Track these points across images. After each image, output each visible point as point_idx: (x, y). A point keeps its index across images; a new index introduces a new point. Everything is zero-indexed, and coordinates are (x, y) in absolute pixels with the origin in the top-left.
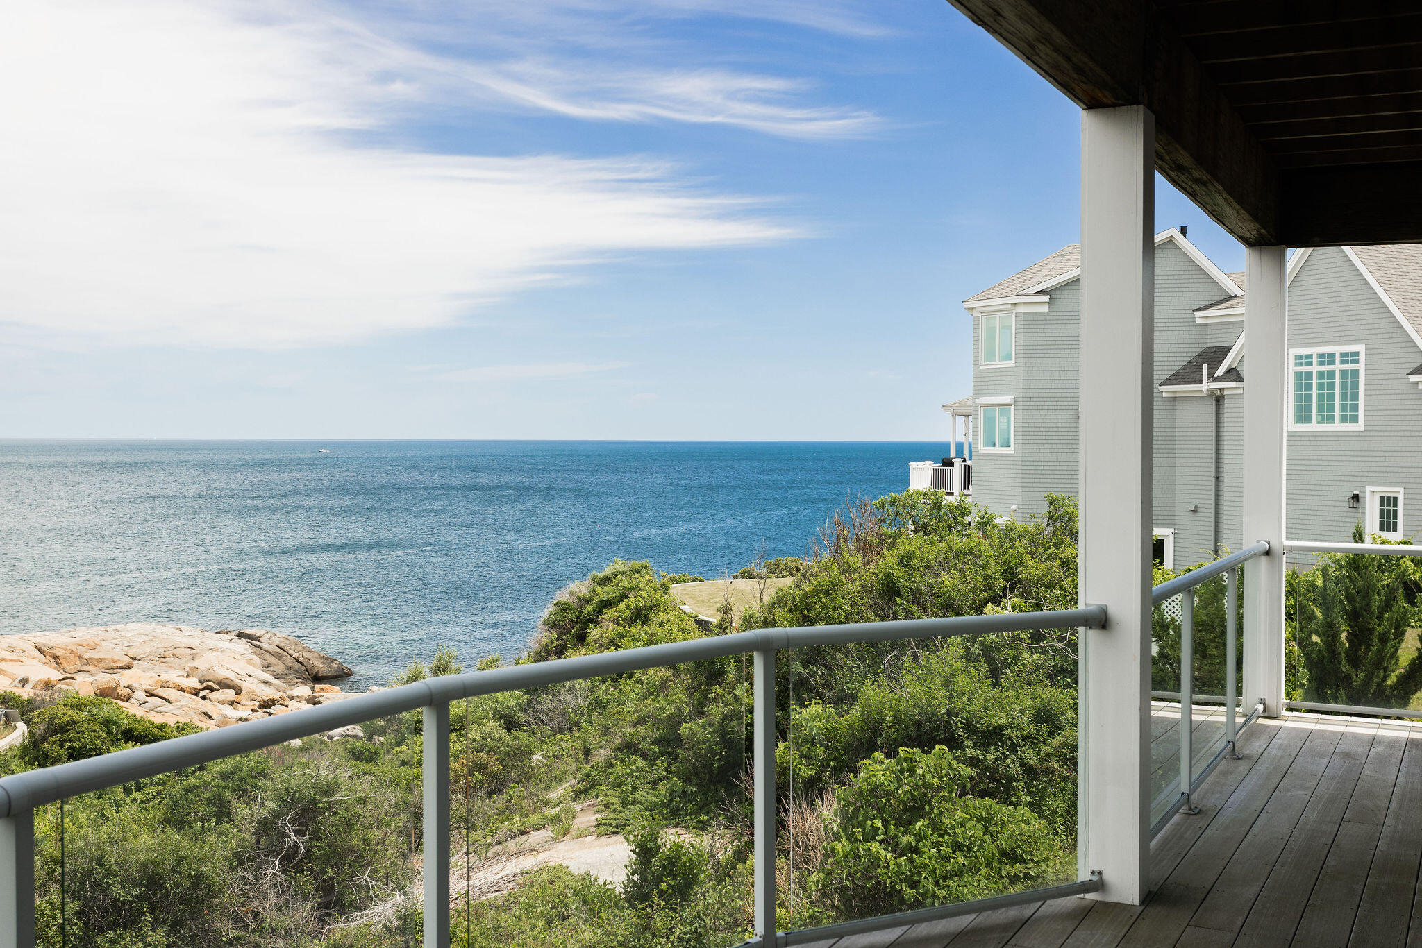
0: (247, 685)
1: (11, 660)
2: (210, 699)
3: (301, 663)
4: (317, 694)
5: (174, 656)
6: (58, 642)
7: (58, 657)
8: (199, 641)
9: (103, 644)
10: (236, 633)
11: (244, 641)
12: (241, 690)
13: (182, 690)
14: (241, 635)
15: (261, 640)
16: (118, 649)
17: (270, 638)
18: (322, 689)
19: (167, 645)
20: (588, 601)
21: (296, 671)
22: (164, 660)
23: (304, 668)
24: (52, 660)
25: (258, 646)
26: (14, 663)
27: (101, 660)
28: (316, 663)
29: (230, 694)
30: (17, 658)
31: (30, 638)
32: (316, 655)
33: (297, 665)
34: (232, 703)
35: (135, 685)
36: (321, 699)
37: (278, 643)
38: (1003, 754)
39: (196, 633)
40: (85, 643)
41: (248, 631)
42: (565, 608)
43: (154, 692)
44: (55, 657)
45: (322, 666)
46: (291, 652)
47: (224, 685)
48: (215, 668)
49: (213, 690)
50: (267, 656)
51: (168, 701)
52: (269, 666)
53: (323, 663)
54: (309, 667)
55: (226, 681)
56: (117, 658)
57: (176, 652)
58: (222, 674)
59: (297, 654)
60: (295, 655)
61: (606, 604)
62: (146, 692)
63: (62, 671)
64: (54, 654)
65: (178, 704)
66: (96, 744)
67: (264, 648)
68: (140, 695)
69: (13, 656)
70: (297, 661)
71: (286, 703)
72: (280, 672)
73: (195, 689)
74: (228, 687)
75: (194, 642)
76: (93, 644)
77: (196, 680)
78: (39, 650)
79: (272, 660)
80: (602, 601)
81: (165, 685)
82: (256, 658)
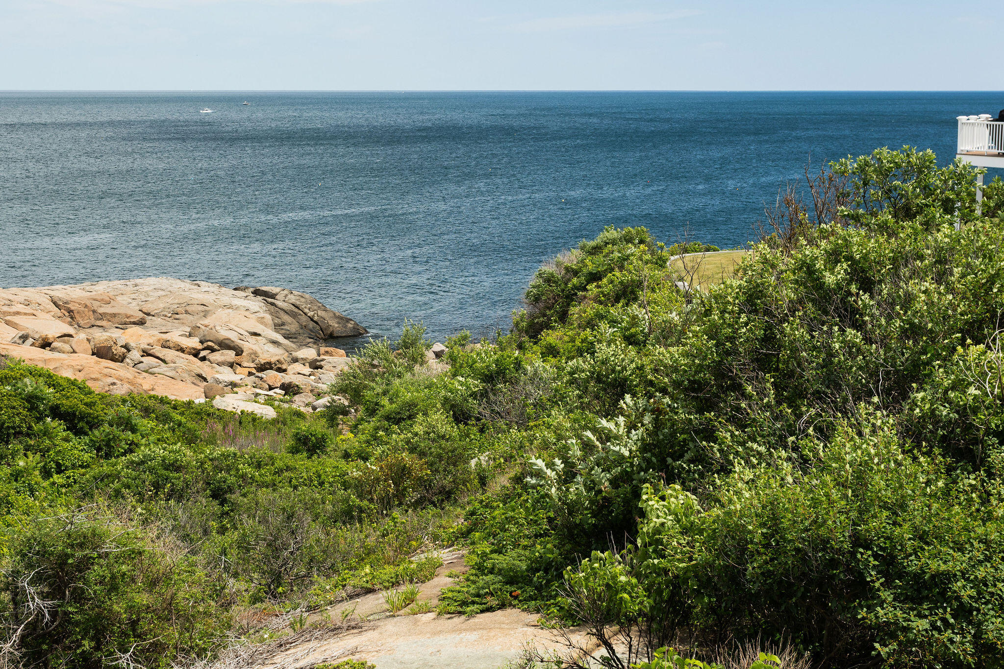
0: (249, 345)
1: (25, 314)
2: (209, 361)
3: (316, 322)
4: (322, 357)
5: (187, 312)
6: (74, 296)
7: (72, 311)
8: (214, 297)
9: (119, 298)
10: (252, 289)
11: (260, 298)
12: (242, 351)
13: (182, 350)
14: (257, 293)
15: (277, 297)
16: (134, 303)
17: (286, 296)
18: (327, 352)
19: (181, 301)
20: (576, 273)
21: (311, 330)
22: (177, 316)
23: (318, 328)
24: (67, 314)
25: (273, 304)
26: (28, 317)
27: (114, 315)
28: (331, 323)
29: (230, 355)
30: (31, 311)
31: (47, 292)
32: (331, 315)
33: (311, 325)
34: (231, 365)
35: (132, 344)
36: (322, 363)
37: (293, 301)
38: (944, 621)
39: (211, 289)
40: (99, 298)
41: (264, 288)
42: (549, 280)
43: (151, 352)
44: (70, 311)
45: (336, 325)
46: (306, 310)
47: (225, 345)
48: (218, 328)
49: (213, 350)
50: (282, 314)
51: (164, 361)
52: (283, 324)
53: (338, 323)
54: (324, 327)
55: (227, 342)
56: (130, 313)
57: (189, 308)
58: (224, 333)
59: (312, 313)
60: (311, 314)
61: (595, 277)
62: (144, 352)
63: (76, 326)
64: (69, 308)
65: (173, 365)
66: (14, 422)
67: (279, 306)
68: (135, 355)
69: (28, 310)
70: (312, 320)
71: (284, 367)
72: (293, 330)
73: (194, 349)
74: (229, 348)
75: (208, 299)
76: (108, 299)
77: (197, 340)
78: (55, 303)
79: (287, 318)
80: (591, 274)
81: (165, 345)
82: (268, 317)
